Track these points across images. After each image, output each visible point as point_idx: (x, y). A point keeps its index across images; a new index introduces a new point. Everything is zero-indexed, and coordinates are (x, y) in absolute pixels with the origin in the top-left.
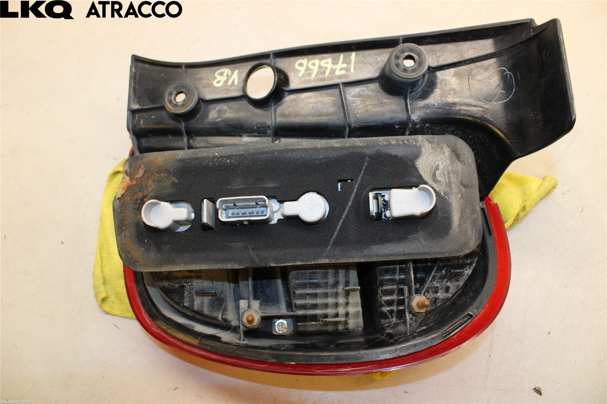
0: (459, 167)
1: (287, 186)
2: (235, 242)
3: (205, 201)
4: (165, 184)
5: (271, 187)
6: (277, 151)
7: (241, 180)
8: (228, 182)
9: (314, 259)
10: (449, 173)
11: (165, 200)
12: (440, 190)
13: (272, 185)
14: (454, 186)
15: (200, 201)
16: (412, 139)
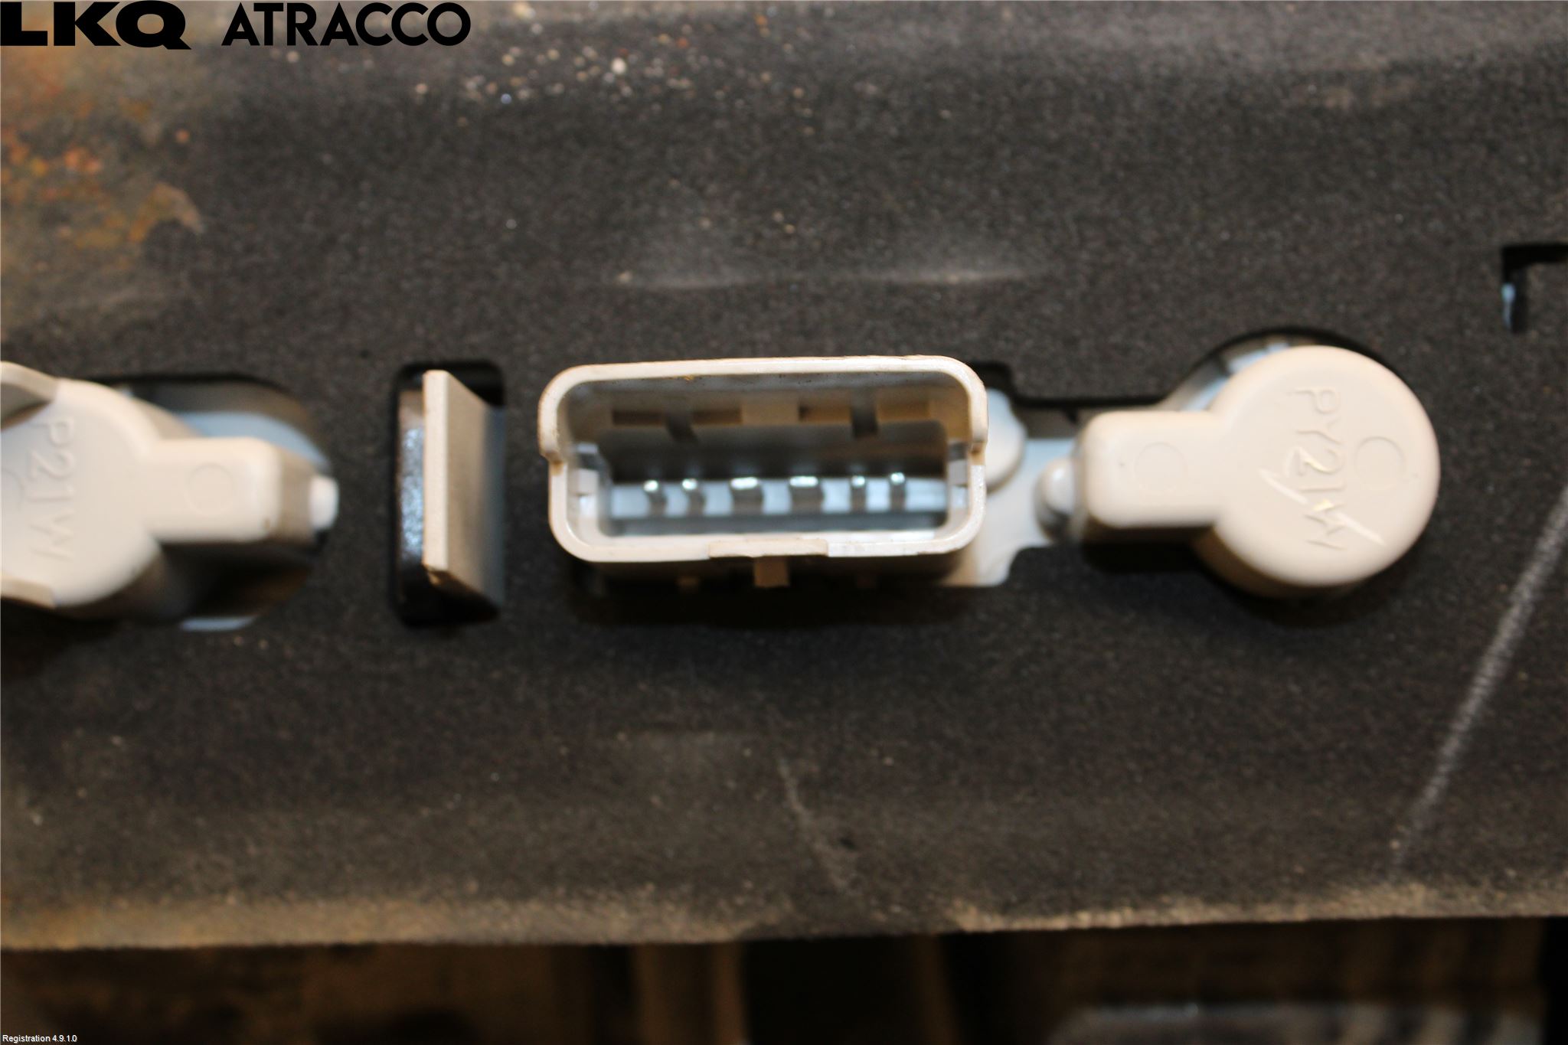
1: (1093, 281)
2: (666, 728)
3: (437, 384)
4: (99, 239)
5: (965, 292)
7: (721, 222)
8: (618, 236)
9: (1317, 882)
11: (98, 371)
13: (973, 276)
15: (386, 387)
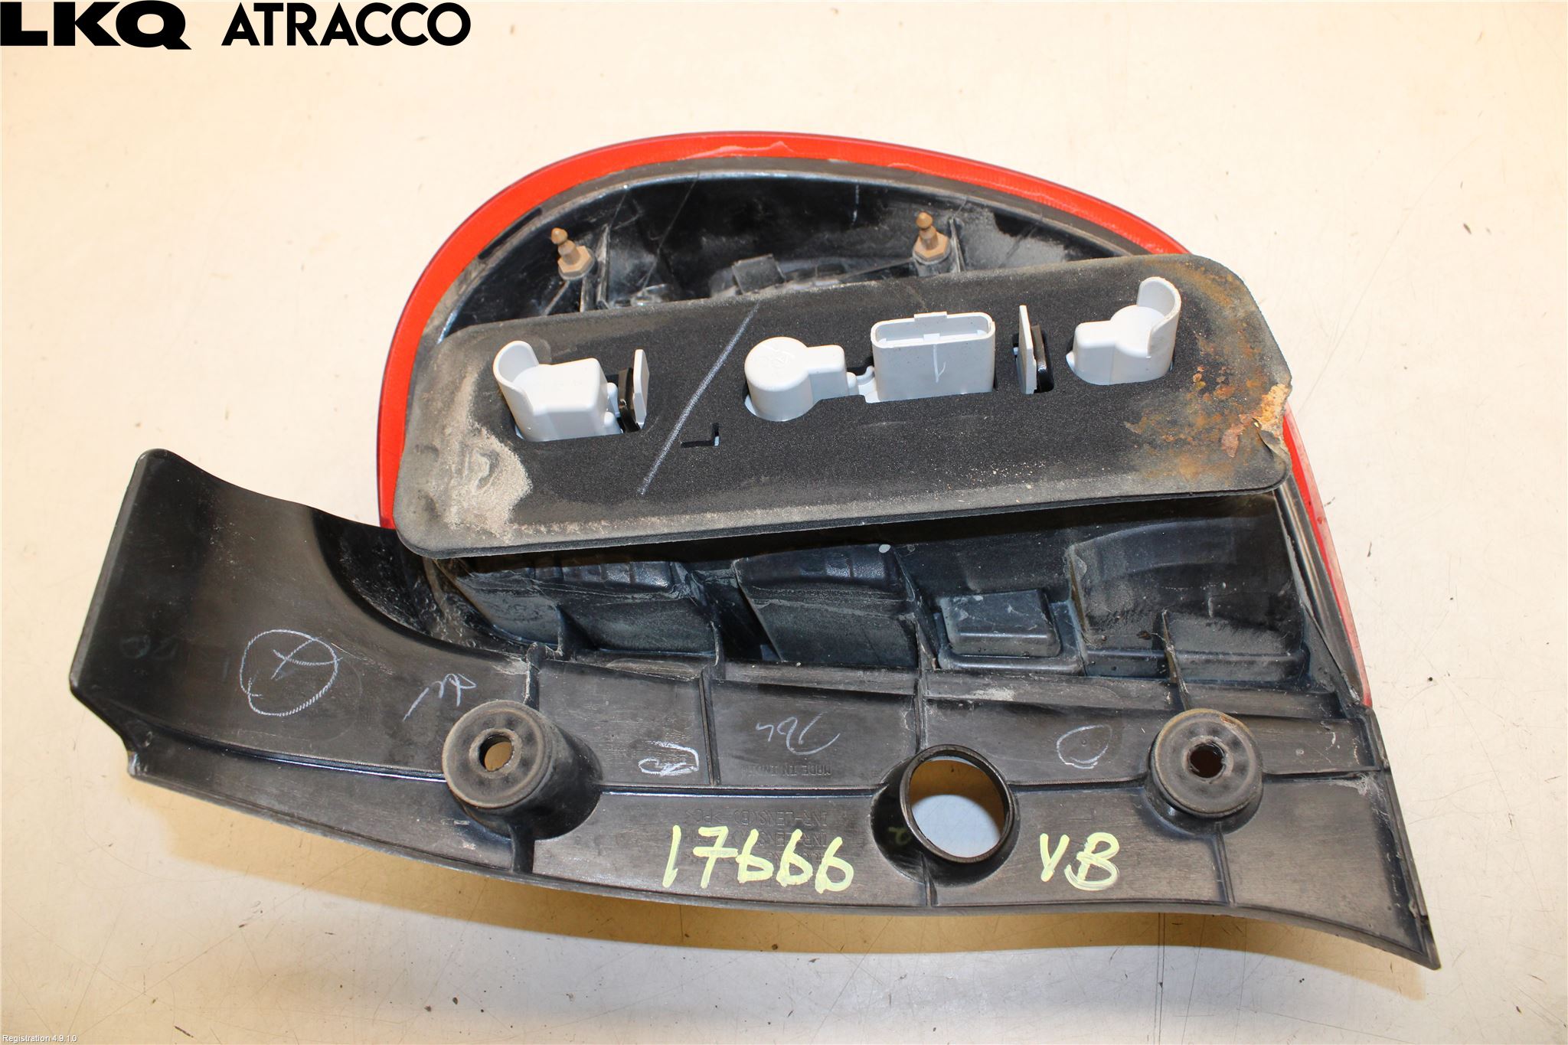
0: (432, 487)
4: (1159, 417)
6: (867, 499)
10: (460, 472)
12: (488, 438)
14: (456, 446)
16: (529, 536)
